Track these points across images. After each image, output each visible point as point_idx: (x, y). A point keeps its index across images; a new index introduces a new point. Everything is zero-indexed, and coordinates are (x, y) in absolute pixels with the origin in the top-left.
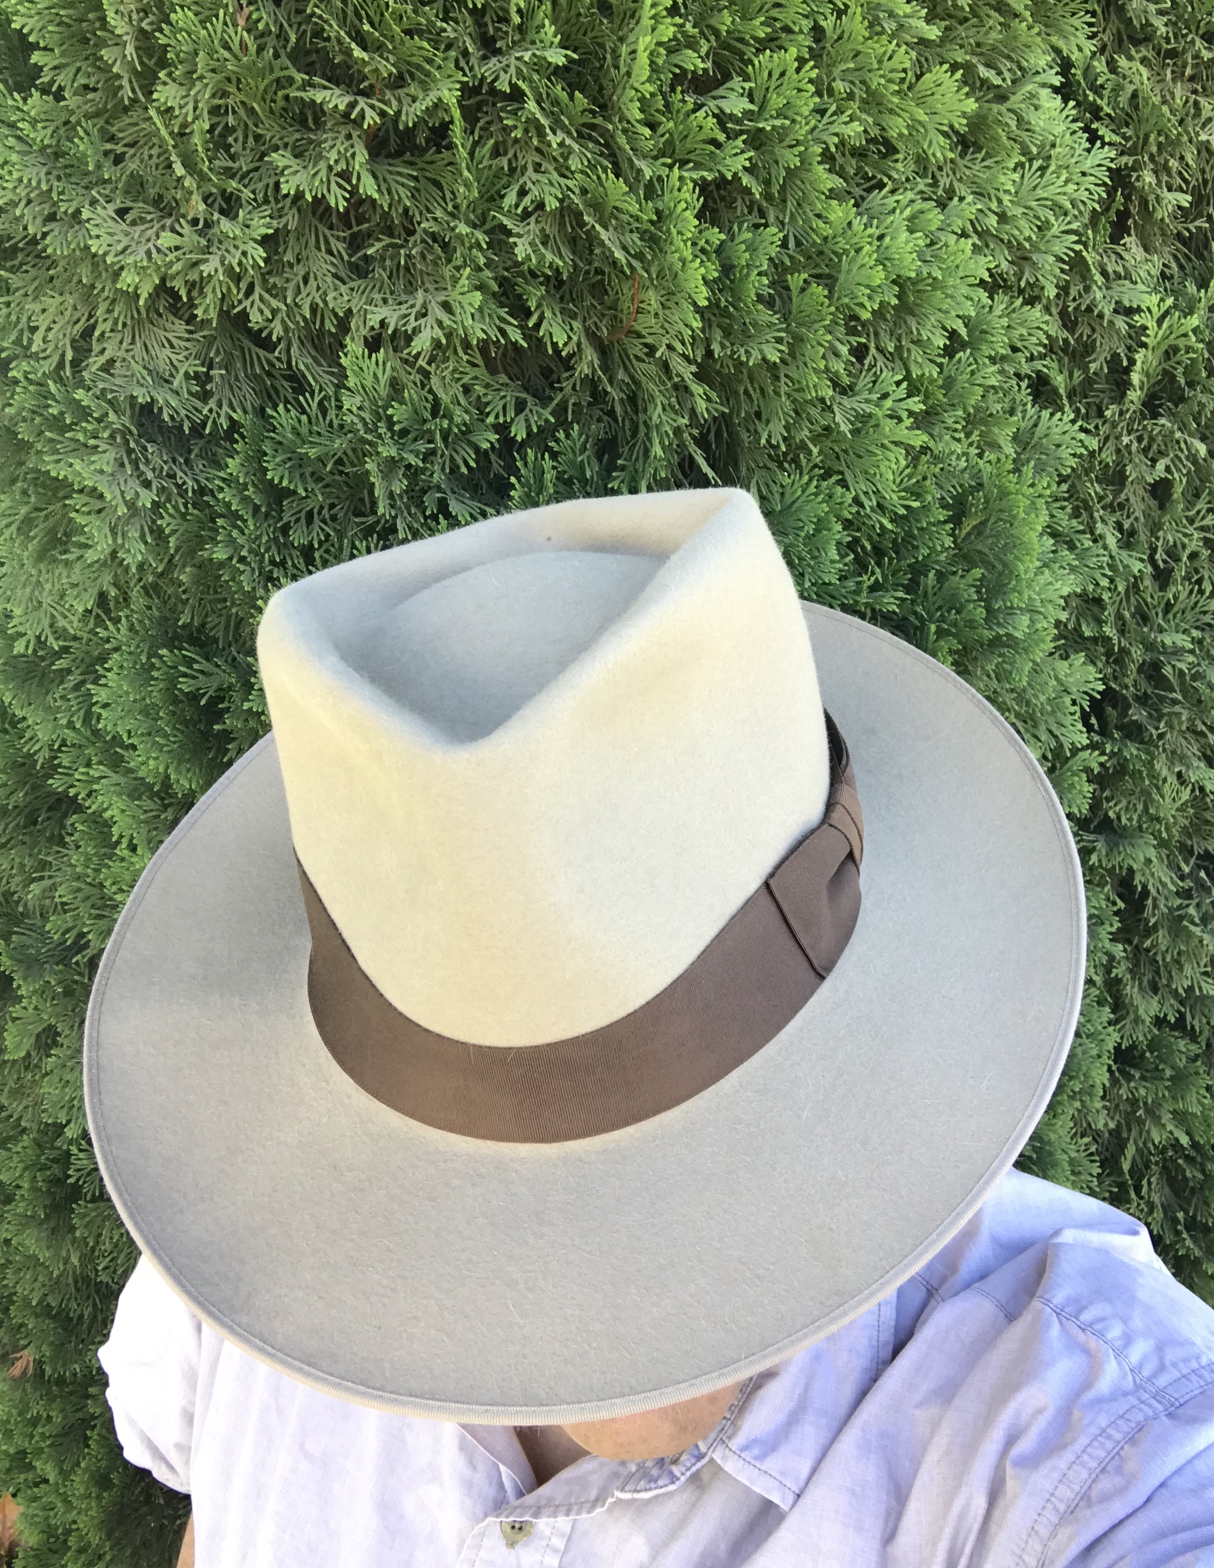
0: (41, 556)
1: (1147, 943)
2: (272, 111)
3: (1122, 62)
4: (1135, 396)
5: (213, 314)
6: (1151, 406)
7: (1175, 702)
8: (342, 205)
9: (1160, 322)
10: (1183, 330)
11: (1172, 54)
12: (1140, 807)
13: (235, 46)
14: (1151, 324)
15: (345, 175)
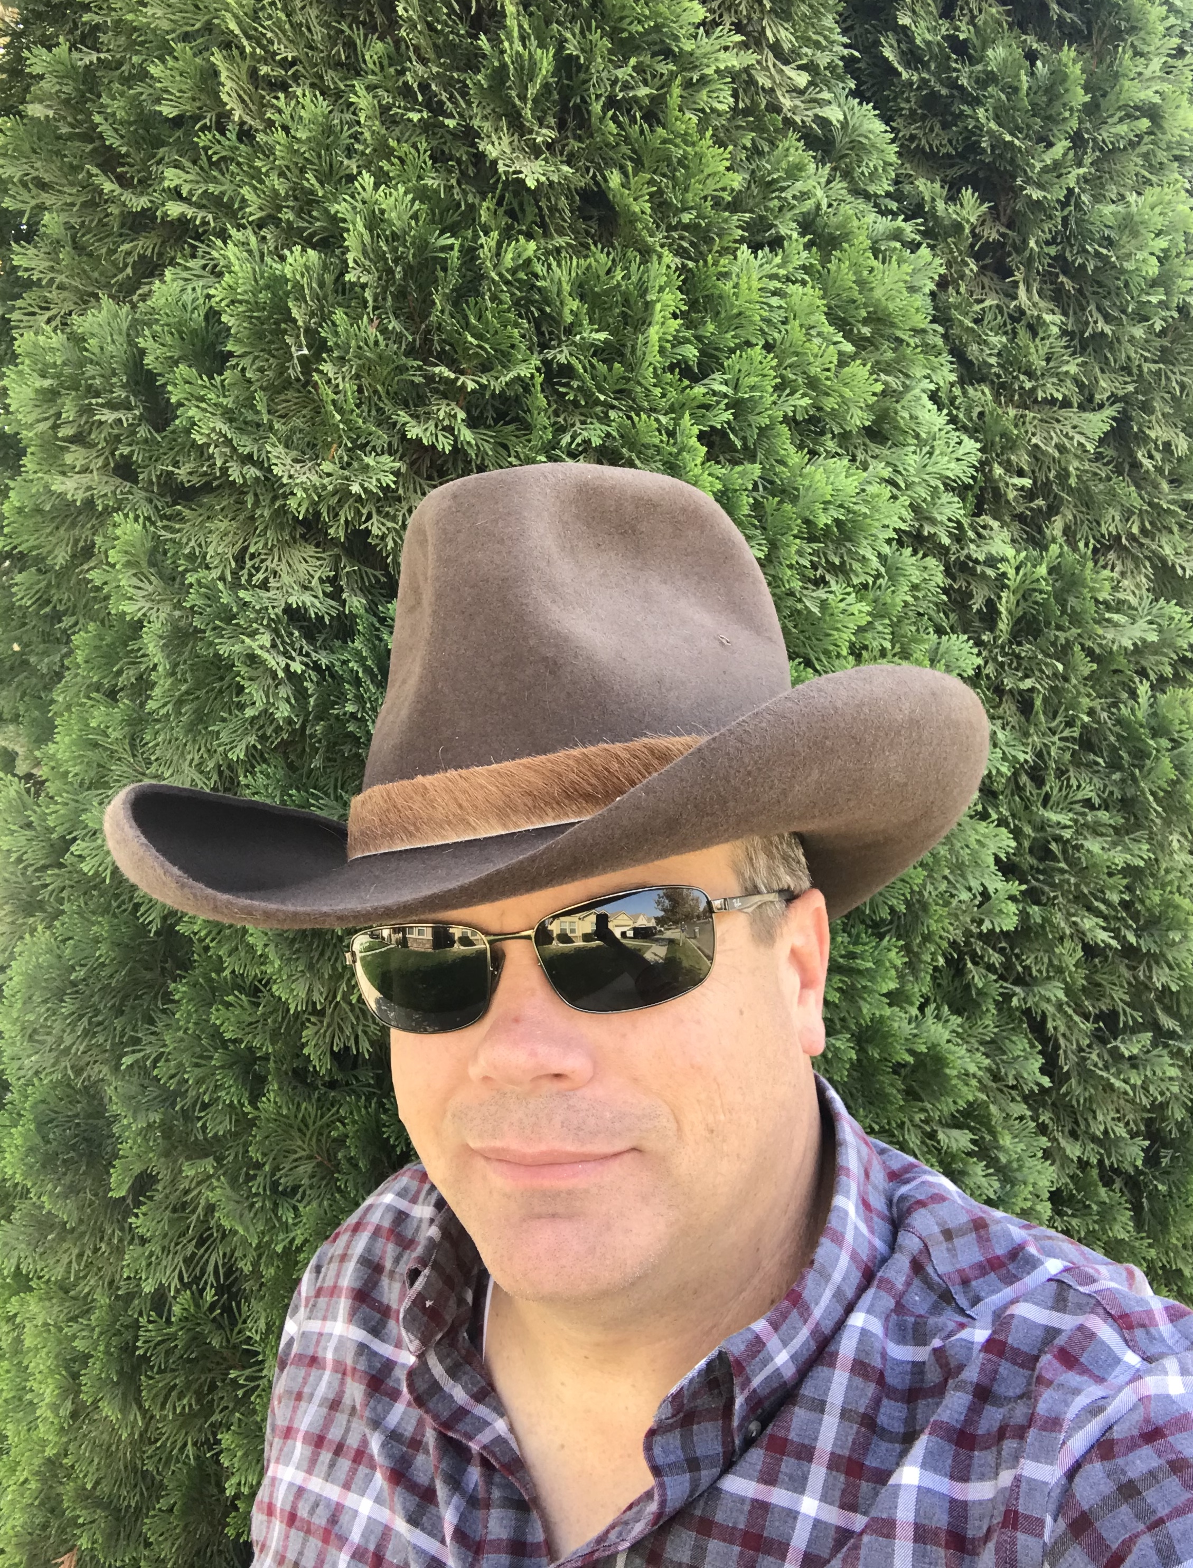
0: (191, 728)
1: (1063, 1090)
2: (388, 393)
3: (970, 390)
4: (1004, 625)
5: (341, 534)
6: (1016, 636)
7: (1062, 871)
8: (448, 449)
9: (1018, 569)
10: (1035, 576)
11: (1003, 386)
12: (1046, 960)
13: (371, 343)
14: (1011, 572)
15: (450, 429)
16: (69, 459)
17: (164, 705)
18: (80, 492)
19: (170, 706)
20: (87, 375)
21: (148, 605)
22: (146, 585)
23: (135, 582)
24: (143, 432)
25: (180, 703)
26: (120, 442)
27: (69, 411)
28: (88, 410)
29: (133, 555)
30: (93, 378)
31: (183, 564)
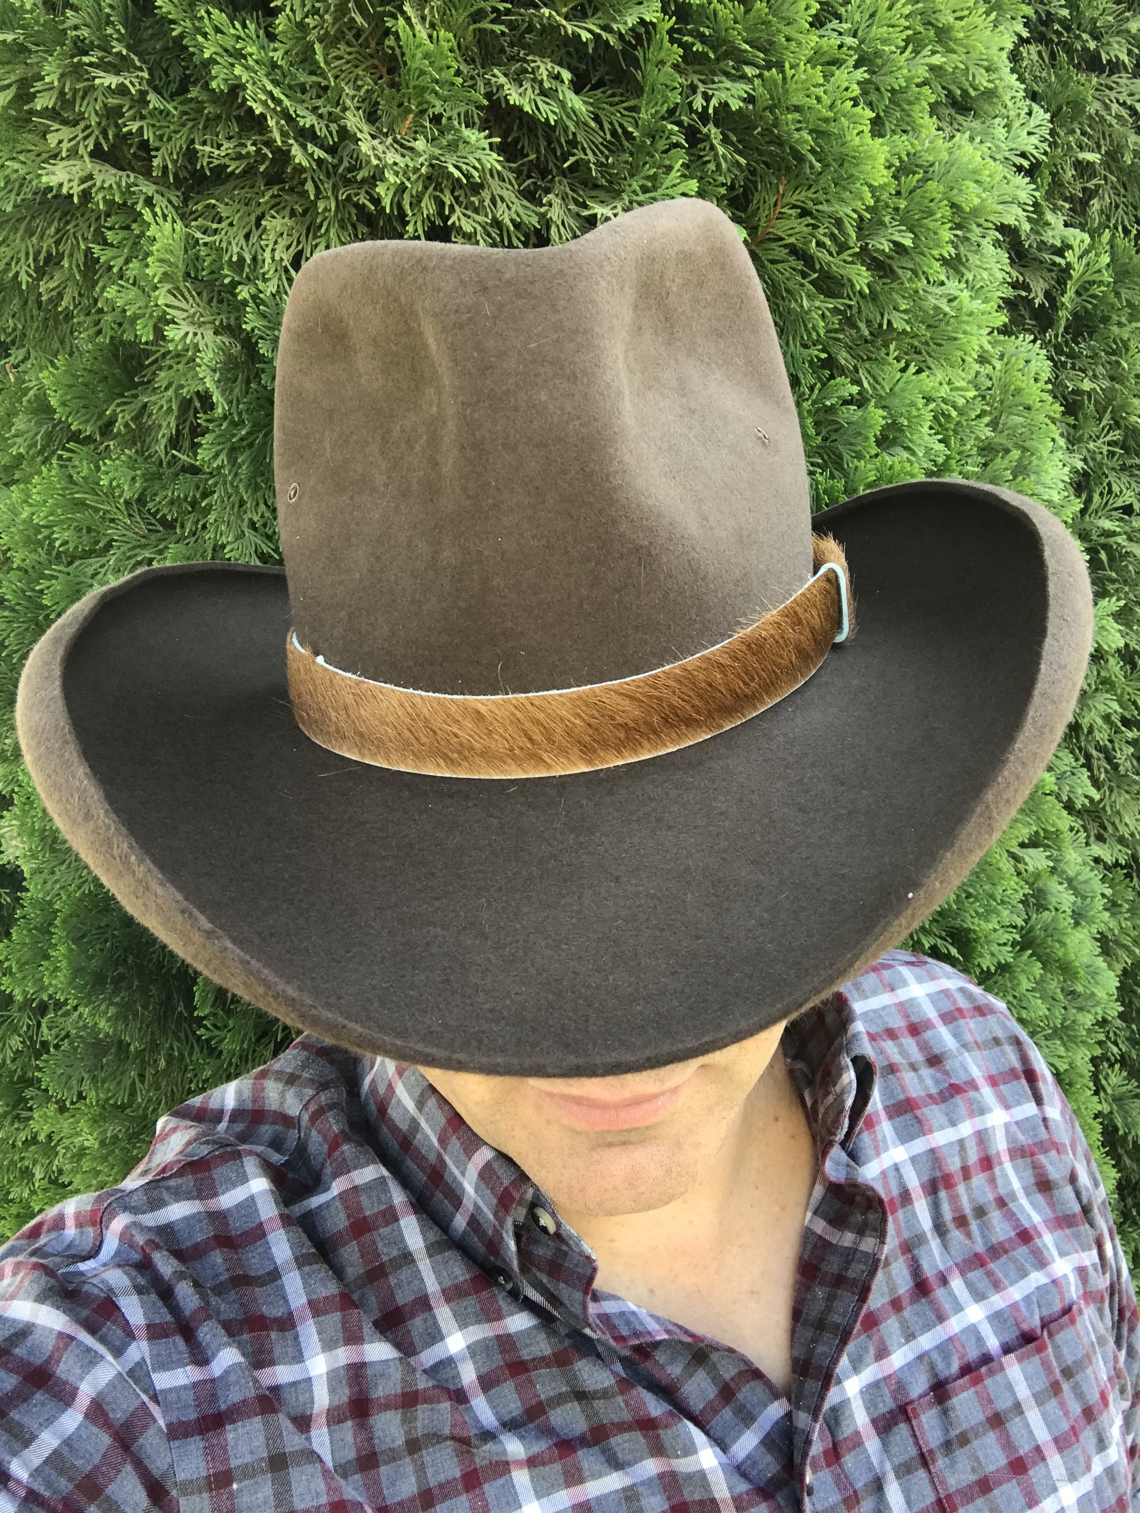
6: (1068, 332)
9: (1081, 258)
10: (1097, 266)
14: (1075, 262)
16: (52, 140)
17: (217, 455)
18: (75, 184)
19: (223, 456)
20: (69, 23)
21: (191, 330)
22: (183, 305)
23: (171, 300)
24: (154, 100)
25: (233, 451)
26: (122, 115)
27: (52, 73)
28: (76, 71)
29: (171, 264)
30: (76, 28)
31: (228, 276)
